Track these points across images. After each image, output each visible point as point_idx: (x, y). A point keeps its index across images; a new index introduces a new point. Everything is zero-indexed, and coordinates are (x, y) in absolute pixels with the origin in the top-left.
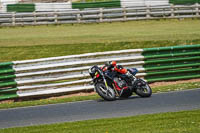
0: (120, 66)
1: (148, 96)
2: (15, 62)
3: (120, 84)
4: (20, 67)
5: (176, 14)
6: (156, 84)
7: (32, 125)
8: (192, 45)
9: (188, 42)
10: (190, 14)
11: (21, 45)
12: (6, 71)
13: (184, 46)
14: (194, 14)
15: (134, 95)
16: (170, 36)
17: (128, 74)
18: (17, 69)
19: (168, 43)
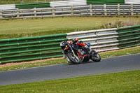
0: (81, 42)
1: (99, 61)
3: (82, 53)
5: (20, 15)
6: (7, 64)
8: (32, 37)
9: (29, 35)
10: (30, 15)
13: (27, 37)
14: (33, 15)
15: (90, 60)
16: (16, 31)
17: (86, 46)
19: (15, 35)
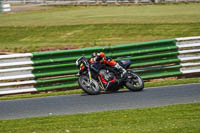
2: (178, 39)
4: (184, 43)
7: (195, 102)
11: (185, 22)
12: (169, 48)
18: (180, 46)
